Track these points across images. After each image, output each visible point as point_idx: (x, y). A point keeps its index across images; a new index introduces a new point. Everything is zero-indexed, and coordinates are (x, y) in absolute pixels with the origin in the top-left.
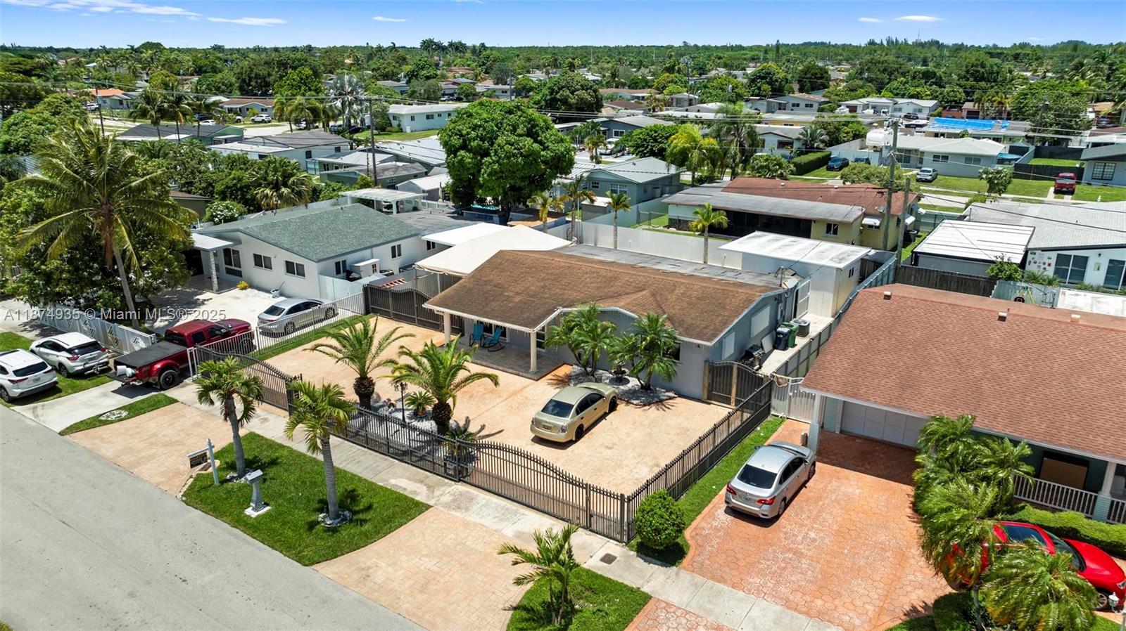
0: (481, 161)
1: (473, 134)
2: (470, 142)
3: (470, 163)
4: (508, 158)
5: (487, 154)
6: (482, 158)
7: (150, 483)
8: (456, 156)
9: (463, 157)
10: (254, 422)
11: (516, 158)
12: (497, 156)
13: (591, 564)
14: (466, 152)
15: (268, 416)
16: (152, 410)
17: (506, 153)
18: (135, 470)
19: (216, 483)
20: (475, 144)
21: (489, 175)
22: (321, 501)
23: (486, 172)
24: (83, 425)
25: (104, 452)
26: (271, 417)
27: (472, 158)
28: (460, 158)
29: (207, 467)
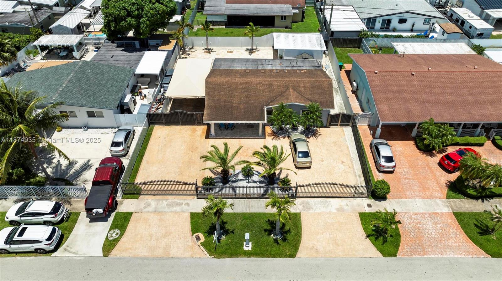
0: (139, 22)
7: (187, 258)
8: (126, 21)
9: (130, 21)
10: (185, 207)
11: (156, 16)
12: (147, 17)
13: (368, 210)
14: (131, 18)
15: (186, 202)
16: (128, 223)
17: (152, 14)
18: (171, 256)
19: (217, 243)
20: (136, 13)
21: (146, 28)
22: (265, 230)
23: (143, 27)
24: (109, 247)
25: (143, 255)
26: (188, 201)
27: (135, 21)
28: (129, 22)
29: (198, 238)
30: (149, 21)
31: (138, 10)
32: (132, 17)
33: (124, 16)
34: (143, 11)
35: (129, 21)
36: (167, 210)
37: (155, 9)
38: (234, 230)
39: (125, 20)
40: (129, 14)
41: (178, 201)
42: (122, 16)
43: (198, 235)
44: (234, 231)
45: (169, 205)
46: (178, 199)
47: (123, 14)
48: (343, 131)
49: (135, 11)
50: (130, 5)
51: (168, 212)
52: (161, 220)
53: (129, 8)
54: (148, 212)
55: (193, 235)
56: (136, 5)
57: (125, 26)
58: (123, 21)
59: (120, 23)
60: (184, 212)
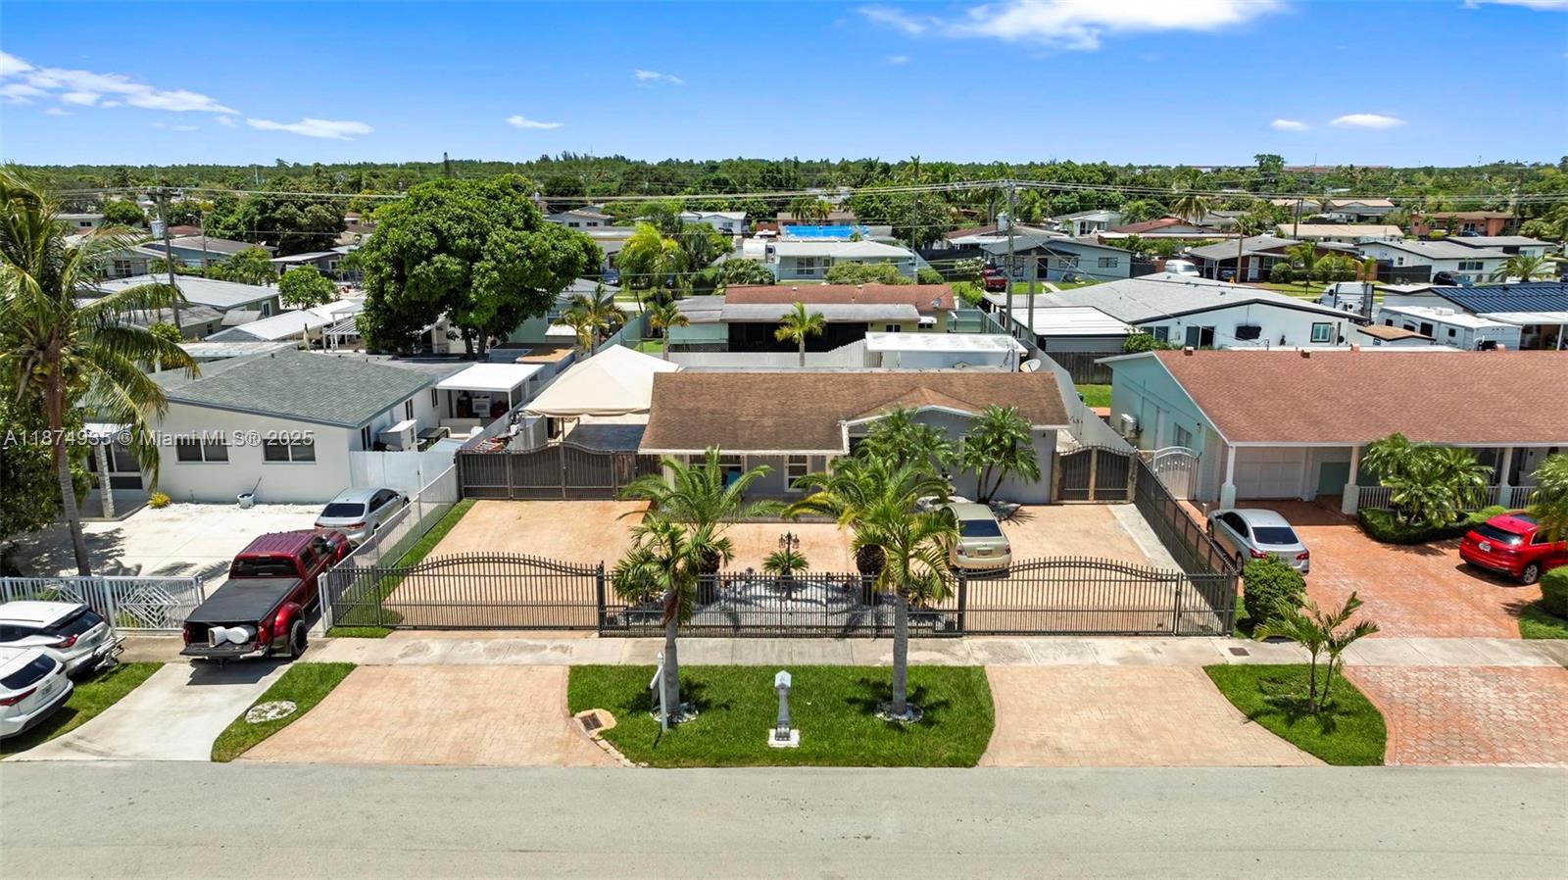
0: (471, 269)
1: (459, 229)
2: (454, 241)
3: (456, 272)
4: (513, 262)
5: (478, 257)
6: (472, 264)
7: (544, 766)
8: (430, 263)
9: (443, 263)
10: (550, 655)
11: (521, 260)
12: (494, 259)
13: (1234, 660)
14: (448, 256)
15: (557, 643)
16: (334, 687)
17: (509, 254)
18: (482, 761)
19: (665, 729)
20: (463, 242)
21: (487, 288)
22: (852, 701)
23: (481, 284)
24: (242, 738)
25: (368, 758)
26: (565, 643)
27: (458, 264)
28: (439, 265)
29: (592, 723)
30: (500, 272)
31: (470, 235)
32: (450, 253)
33: (427, 247)
34: (484, 242)
35: (442, 261)
36: (482, 660)
37: (521, 241)
38: (733, 702)
39: (428, 258)
40: (444, 245)
41: (531, 642)
42: (420, 248)
43: (593, 714)
44: (732, 705)
45: (493, 652)
46: (529, 638)
47: (427, 242)
48: (1109, 511)
49: (460, 237)
50: (450, 219)
51: (488, 665)
52: (457, 682)
53: (446, 226)
54: (414, 665)
55: (573, 715)
56: (467, 221)
57: (427, 275)
58: (424, 263)
59: (412, 269)
60: (547, 665)
